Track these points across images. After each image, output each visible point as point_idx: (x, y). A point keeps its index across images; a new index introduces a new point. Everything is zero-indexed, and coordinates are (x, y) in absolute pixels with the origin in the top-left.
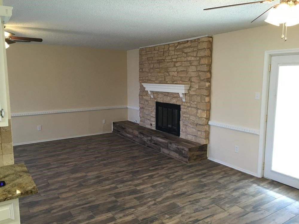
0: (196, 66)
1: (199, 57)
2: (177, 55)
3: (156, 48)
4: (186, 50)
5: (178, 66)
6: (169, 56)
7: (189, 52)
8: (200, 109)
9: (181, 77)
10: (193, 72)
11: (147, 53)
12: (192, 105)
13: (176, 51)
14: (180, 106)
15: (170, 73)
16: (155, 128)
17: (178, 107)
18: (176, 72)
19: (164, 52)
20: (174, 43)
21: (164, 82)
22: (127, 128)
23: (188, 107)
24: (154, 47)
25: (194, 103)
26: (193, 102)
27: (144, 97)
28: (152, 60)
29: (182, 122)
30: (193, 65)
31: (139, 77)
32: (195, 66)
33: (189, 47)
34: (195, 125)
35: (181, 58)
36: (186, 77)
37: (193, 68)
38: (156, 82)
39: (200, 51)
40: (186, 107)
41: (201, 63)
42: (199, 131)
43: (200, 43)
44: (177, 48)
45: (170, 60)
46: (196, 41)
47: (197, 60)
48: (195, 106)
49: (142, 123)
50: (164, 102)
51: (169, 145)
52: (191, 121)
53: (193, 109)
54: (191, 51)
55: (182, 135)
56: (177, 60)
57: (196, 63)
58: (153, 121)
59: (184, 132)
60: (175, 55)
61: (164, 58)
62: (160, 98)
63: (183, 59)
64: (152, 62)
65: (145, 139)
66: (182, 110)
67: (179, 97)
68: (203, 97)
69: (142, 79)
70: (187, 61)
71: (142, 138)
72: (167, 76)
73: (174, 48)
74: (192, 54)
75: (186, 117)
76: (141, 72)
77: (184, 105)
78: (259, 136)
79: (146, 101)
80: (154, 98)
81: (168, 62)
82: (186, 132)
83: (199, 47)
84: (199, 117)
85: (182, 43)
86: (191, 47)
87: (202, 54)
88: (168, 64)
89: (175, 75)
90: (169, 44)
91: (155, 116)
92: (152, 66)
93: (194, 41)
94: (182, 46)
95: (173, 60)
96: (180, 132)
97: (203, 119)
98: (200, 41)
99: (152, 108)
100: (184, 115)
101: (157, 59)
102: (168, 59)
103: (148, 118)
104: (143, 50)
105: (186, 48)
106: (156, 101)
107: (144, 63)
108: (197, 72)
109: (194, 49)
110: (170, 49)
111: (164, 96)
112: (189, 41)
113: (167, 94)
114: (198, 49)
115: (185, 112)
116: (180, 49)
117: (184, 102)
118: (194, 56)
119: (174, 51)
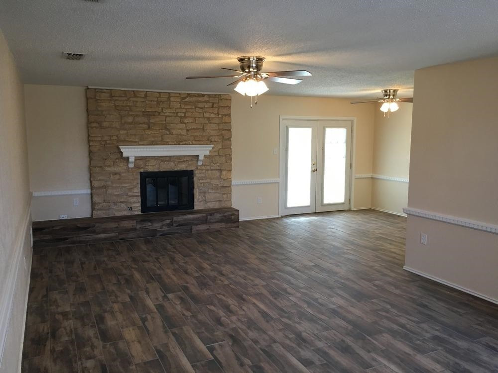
0: (218, 124)
1: (221, 114)
2: (186, 109)
3: (142, 93)
4: (200, 105)
5: (188, 123)
6: (170, 108)
7: (206, 108)
8: (225, 170)
9: (195, 137)
10: (213, 130)
11: (114, 98)
12: (212, 168)
13: (183, 104)
14: (192, 172)
15: (172, 131)
16: (141, 211)
17: (189, 174)
18: (185, 130)
19: (158, 102)
20: (180, 93)
21: (163, 143)
23: (207, 170)
24: (133, 91)
25: (216, 165)
28: (131, 110)
29: (197, 190)
30: (213, 123)
31: (90, 137)
32: (215, 123)
33: (206, 102)
34: (219, 188)
35: (194, 113)
36: (203, 136)
37: (214, 126)
38: (140, 143)
39: (222, 108)
40: (204, 171)
41: (224, 121)
42: (224, 194)
43: (222, 100)
44: (186, 100)
45: (172, 114)
46: (217, 97)
47: (219, 118)
48: (218, 168)
50: (162, 170)
51: (209, 217)
52: (213, 185)
53: (214, 172)
54: (209, 107)
55: (198, 205)
56: (187, 115)
57: (217, 121)
58: (134, 203)
59: (201, 201)
60: (181, 108)
61: (159, 110)
62: (153, 166)
63: (197, 115)
64: (131, 113)
65: (157, 226)
66: (197, 175)
67: (192, 160)
68: (229, 157)
69: (99, 139)
70: (204, 117)
71: (148, 227)
72: (167, 134)
73: (179, 100)
74: (211, 110)
75: (204, 183)
76: (95, 127)
77: (200, 169)
78: (279, 183)
79: (115, 174)
80: (137, 167)
81: (169, 116)
82: (205, 200)
83: (221, 104)
84: (224, 180)
85: (194, 95)
86: (209, 103)
87: (225, 111)
88: (168, 119)
89: (182, 133)
90: (169, 93)
91: (139, 194)
92: (130, 119)
93: (214, 96)
94: (194, 99)
95: (179, 114)
96: (195, 203)
97: (229, 180)
98: (221, 98)
99: (130, 183)
100: (201, 181)
101: (143, 110)
102: (168, 112)
103: (122, 200)
104: (101, 91)
105: (201, 102)
106: (142, 170)
107: (104, 113)
108: (219, 131)
109: (213, 105)
110: (172, 99)
111: (162, 162)
112: (206, 95)
113: (168, 159)
114: (219, 105)
115: (203, 177)
116: (191, 102)
117: (201, 166)
118: (214, 113)
119: (180, 103)
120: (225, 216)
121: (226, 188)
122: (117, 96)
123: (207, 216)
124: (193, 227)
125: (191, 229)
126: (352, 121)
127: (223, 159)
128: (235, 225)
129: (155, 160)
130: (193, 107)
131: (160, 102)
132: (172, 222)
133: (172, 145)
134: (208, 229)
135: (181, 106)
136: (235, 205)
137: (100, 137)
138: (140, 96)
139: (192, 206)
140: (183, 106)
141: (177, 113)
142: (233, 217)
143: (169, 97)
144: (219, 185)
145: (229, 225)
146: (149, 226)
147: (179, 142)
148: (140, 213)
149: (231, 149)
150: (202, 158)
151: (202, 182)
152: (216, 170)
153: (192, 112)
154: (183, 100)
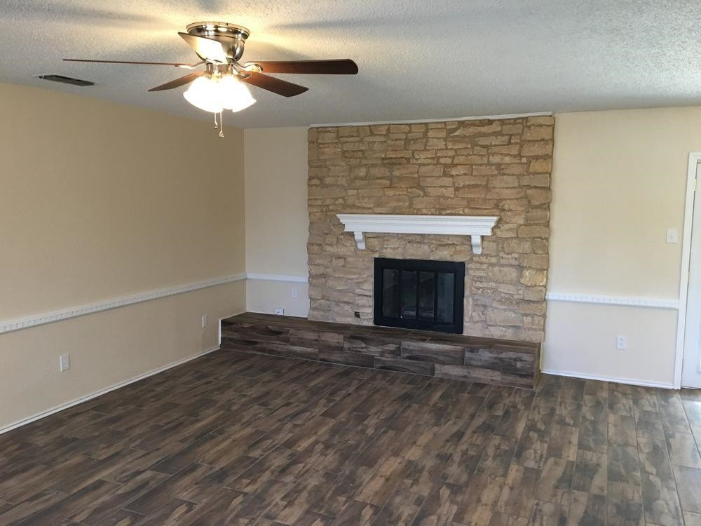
0: (519, 176)
1: (527, 157)
2: (456, 150)
3: (381, 129)
4: (483, 141)
5: (457, 175)
6: (428, 150)
7: (495, 145)
8: (530, 268)
9: (469, 200)
10: (507, 188)
11: (342, 140)
12: (502, 262)
13: (451, 141)
14: (462, 264)
15: (429, 190)
16: (372, 321)
17: (458, 270)
18: (453, 188)
19: (407, 141)
20: (445, 123)
21: (412, 211)
22: (292, 331)
23: (492, 265)
24: (370, 126)
25: (510, 256)
26: (508, 254)
27: (329, 249)
28: (365, 158)
29: (470, 300)
30: (508, 174)
31: (309, 199)
32: (513, 175)
33: (496, 134)
34: (514, 302)
35: (470, 157)
36: (485, 200)
37: (511, 181)
38: (376, 210)
39: (530, 144)
40: (485, 266)
41: (531, 170)
42: (527, 315)
43: (529, 127)
44: (456, 134)
45: (430, 161)
46: (519, 123)
47: (521, 163)
48: (517, 263)
49: (322, 313)
50: (408, 258)
51: (467, 354)
52: (503, 295)
53: (506, 269)
54: (501, 143)
55: (471, 329)
56: (455, 162)
57: (517, 170)
58: (363, 306)
59: (477, 322)
60: (446, 149)
61: (408, 154)
62: (395, 249)
63: (477, 159)
64: (364, 162)
65: (374, 350)
66: (471, 272)
67: (463, 244)
68: (541, 243)
69: (319, 202)
70: (489, 164)
71: (361, 350)
72: (419, 196)
73: (443, 134)
74: (505, 150)
75: (484, 289)
76: (315, 185)
77: (477, 262)
79: (339, 258)
80: (370, 249)
81: (424, 165)
82: (485, 321)
83: (528, 135)
84: (527, 286)
85: (473, 124)
86: (503, 135)
87: (537, 150)
88: (423, 169)
89: (446, 195)
90: (426, 124)
91: (372, 293)
92: (362, 172)
93: (512, 121)
94: (472, 130)
95: (442, 161)
96: (465, 324)
97: (541, 289)
98: (529, 124)
99: (359, 274)
100: (478, 284)
101: (383, 156)
102: (422, 157)
103: (346, 300)
104: (325, 130)
105: (485, 135)
106: (377, 256)
107: (328, 163)
108: (520, 190)
109: (510, 139)
110: (431, 134)
111: (408, 244)
112: (497, 122)
113: (418, 239)
114: (523, 139)
115: (481, 277)
116: (465, 137)
117: (479, 256)
118: (511, 155)
119: (445, 139)
120: (502, 360)
121: (537, 305)
122: (346, 137)
123: (463, 352)
125: (433, 370)
127: (527, 246)
128: (524, 381)
129: (398, 239)
130: (469, 146)
131: (412, 140)
132: (399, 348)
133: (427, 214)
134: (465, 377)
135: (446, 145)
137: (321, 199)
138: (380, 133)
139: (460, 329)
140: (450, 146)
141: (439, 158)
142: (519, 364)
143: (426, 133)
144: (515, 297)
145: (510, 378)
146: (363, 348)
147: (441, 209)
148: (371, 324)
151: (481, 285)
152: (511, 266)
153: (466, 156)
154: (451, 133)
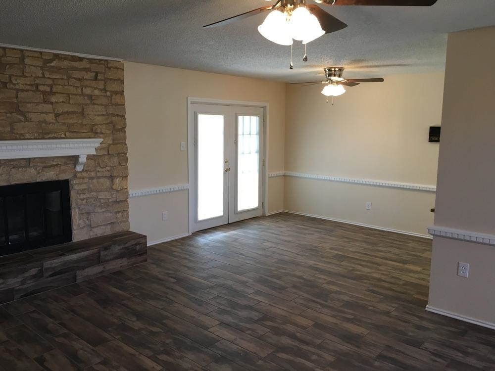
0: (106, 106)
1: (110, 91)
2: (53, 80)
4: (77, 74)
5: (57, 102)
6: (25, 77)
7: (86, 79)
8: (118, 176)
9: (69, 125)
10: (98, 115)
12: (99, 174)
13: (47, 71)
14: (66, 183)
15: (30, 115)
17: (63, 187)
18: (53, 115)
20: (41, 53)
21: (15, 136)
23: (91, 178)
25: (104, 170)
26: (102, 168)
29: (77, 210)
30: (98, 104)
33: (88, 70)
34: (111, 205)
35: (66, 87)
36: (82, 125)
37: (100, 110)
39: (111, 82)
40: (86, 180)
41: (114, 101)
42: (118, 212)
43: (109, 68)
44: (52, 65)
45: (28, 87)
46: (102, 64)
47: (106, 96)
48: (108, 174)
51: (102, 253)
52: (102, 201)
53: (102, 180)
54: (90, 78)
55: (79, 234)
56: (54, 90)
57: (104, 101)
59: (83, 228)
60: (44, 77)
61: (5, 79)
63: (72, 90)
65: (13, 282)
66: (76, 187)
67: (66, 164)
68: (123, 157)
70: (83, 94)
72: (20, 121)
73: (40, 63)
74: (94, 84)
75: (87, 199)
77: (80, 178)
78: (188, 190)
81: (23, 91)
82: (90, 226)
83: (109, 75)
84: (118, 191)
85: (66, 58)
86: (91, 71)
87: (114, 87)
88: (22, 95)
89: (48, 120)
90: (22, 51)
93: (97, 61)
94: (66, 64)
95: (41, 88)
96: (74, 232)
97: (124, 191)
98: (109, 65)
100: (82, 196)
102: (20, 83)
105: (77, 69)
108: (107, 117)
109: (96, 76)
110: (27, 61)
111: (13, 170)
112: (86, 60)
113: (23, 163)
114: (106, 76)
115: (85, 189)
116: (60, 69)
117: (81, 172)
118: (99, 89)
119: (42, 68)
120: (127, 248)
121: (121, 203)
123: (99, 252)
124: (79, 273)
125: (75, 278)
126: (264, 108)
127: (115, 160)
128: (141, 258)
130: (65, 77)
131: (7, 64)
132: (41, 271)
133: (30, 139)
134: (102, 272)
135: (43, 73)
136: (135, 227)
140: (47, 75)
141: (37, 86)
142: (138, 247)
143: (23, 58)
144: (110, 200)
145: (133, 260)
147: (44, 133)
149: (126, 144)
150: (83, 159)
151: (85, 197)
152: (105, 177)
153: (63, 86)
154: (48, 63)
